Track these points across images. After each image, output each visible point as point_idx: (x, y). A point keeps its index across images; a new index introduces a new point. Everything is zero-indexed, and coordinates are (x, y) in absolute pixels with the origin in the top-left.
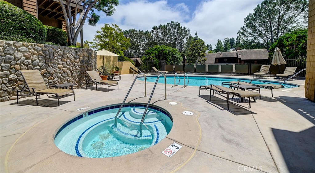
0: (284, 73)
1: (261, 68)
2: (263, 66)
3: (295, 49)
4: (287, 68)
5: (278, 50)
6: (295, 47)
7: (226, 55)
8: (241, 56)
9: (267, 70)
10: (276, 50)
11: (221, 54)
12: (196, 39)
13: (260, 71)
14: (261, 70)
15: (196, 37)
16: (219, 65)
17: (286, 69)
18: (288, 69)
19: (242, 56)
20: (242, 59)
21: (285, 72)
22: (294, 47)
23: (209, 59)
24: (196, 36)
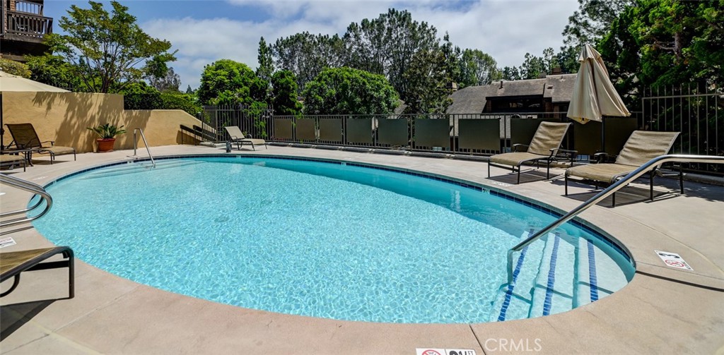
0: (620, 159)
1: (538, 135)
2: (547, 126)
3: (679, 53)
4: (635, 134)
5: (590, 55)
6: (676, 43)
7: (516, 88)
8: (553, 90)
9: (555, 142)
10: (582, 58)
11: (502, 87)
12: (446, 50)
13: (533, 145)
14: (534, 139)
15: (446, 46)
16: (502, 117)
17: (630, 140)
18: (638, 139)
19: (557, 92)
20: (553, 100)
21: (623, 152)
22: (671, 46)
23: (470, 102)
24: (446, 42)
